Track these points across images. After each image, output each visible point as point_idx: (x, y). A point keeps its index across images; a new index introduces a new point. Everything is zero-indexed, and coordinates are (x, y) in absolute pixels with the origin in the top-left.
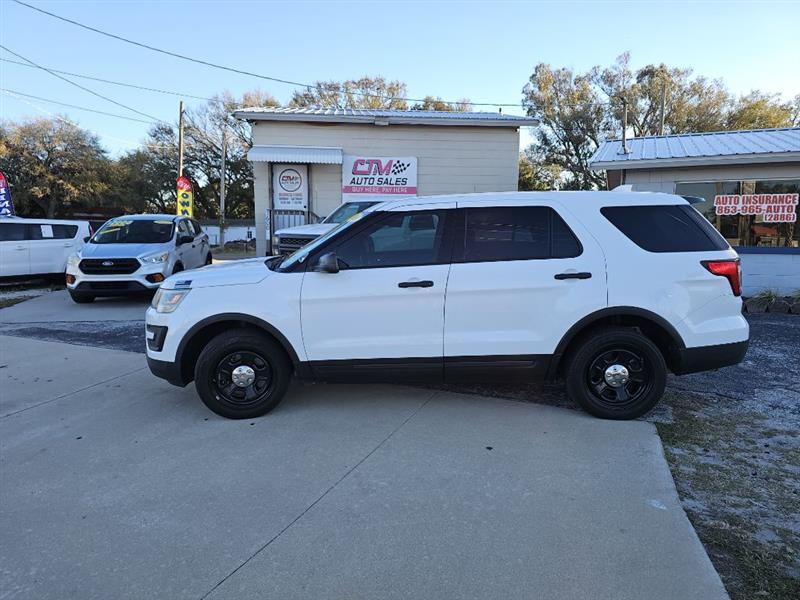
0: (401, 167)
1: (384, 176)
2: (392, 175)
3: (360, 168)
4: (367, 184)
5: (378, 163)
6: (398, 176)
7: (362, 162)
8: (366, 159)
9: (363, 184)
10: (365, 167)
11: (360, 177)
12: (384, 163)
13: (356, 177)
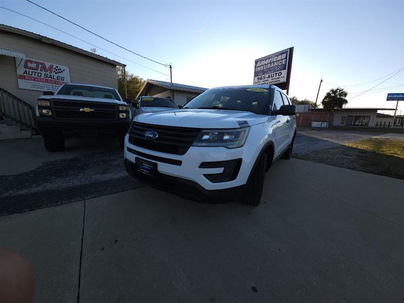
0: (59, 71)
1: (48, 73)
2: (53, 74)
3: (29, 65)
4: (36, 76)
5: (43, 65)
6: (59, 75)
7: (31, 62)
8: (34, 60)
9: (33, 75)
10: (34, 65)
11: (31, 71)
12: (48, 65)
13: (28, 70)
